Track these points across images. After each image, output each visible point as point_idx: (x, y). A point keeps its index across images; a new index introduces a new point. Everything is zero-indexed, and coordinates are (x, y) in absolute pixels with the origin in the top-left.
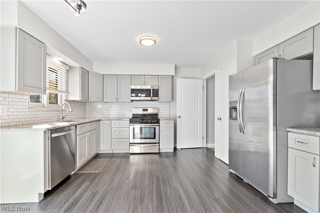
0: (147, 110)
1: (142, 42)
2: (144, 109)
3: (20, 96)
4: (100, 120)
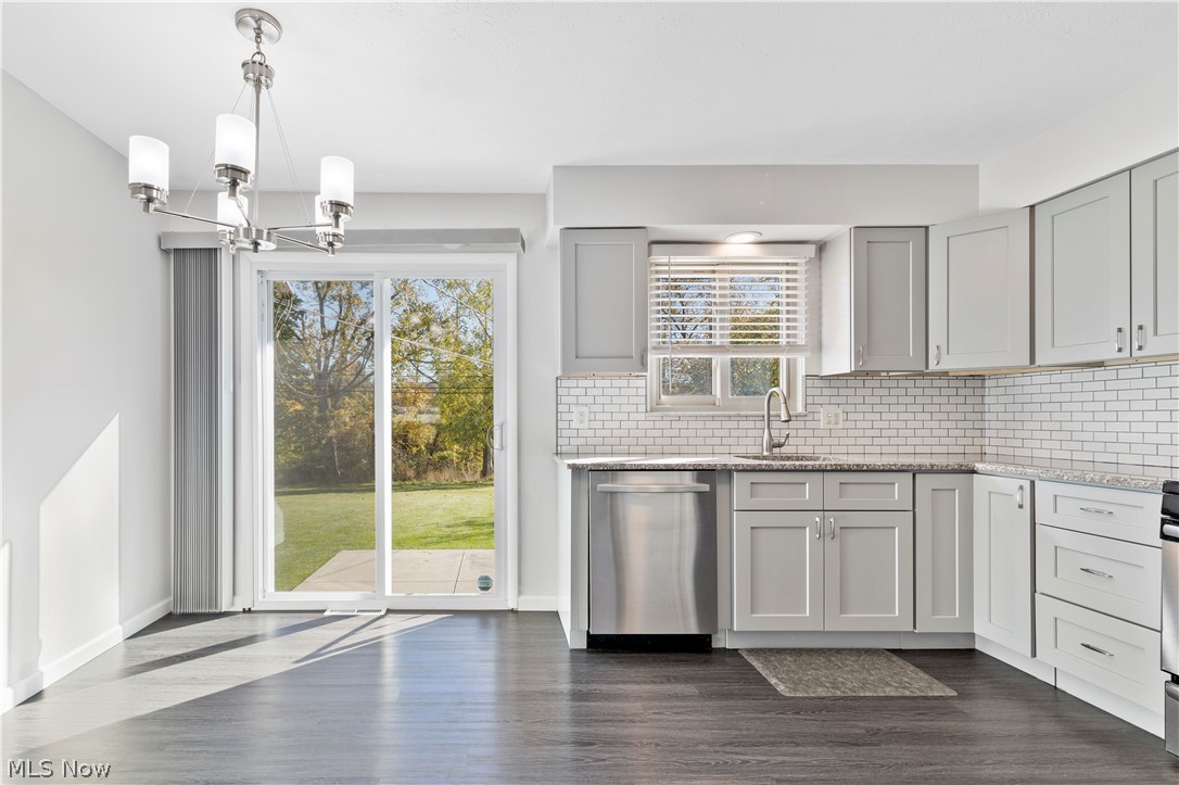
3: (623, 383)
4: (974, 472)
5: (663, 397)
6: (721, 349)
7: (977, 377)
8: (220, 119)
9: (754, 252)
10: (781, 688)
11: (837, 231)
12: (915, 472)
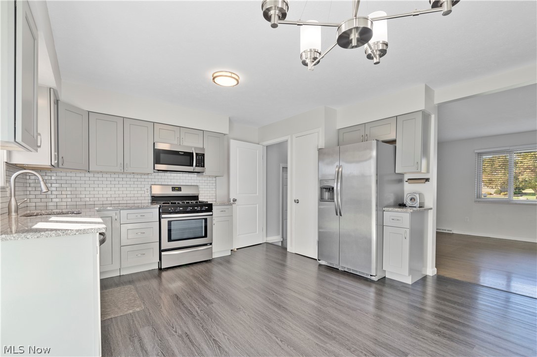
0: (179, 189)
1: (216, 80)
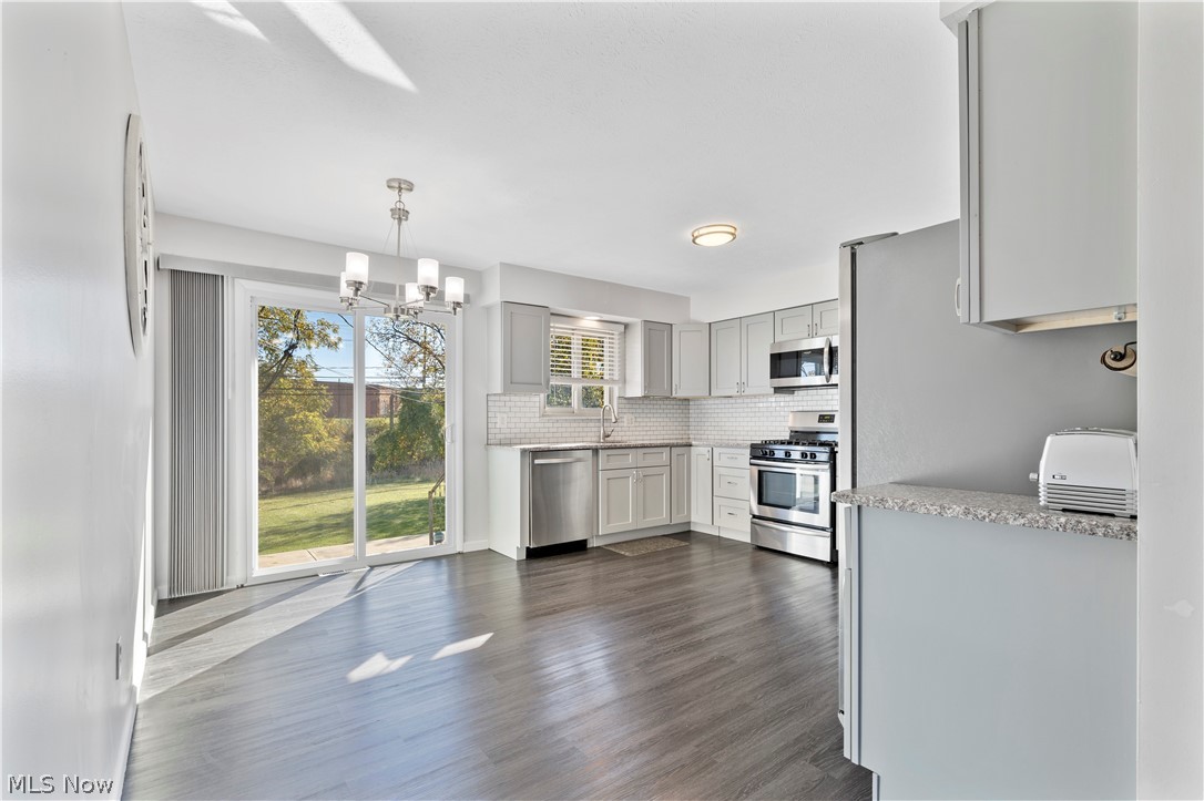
0: (831, 419)
1: (697, 241)
2: (824, 416)
3: (527, 399)
4: (691, 446)
5: (547, 408)
6: (576, 380)
7: (687, 400)
8: (419, 261)
9: (596, 325)
10: (627, 554)
11: (636, 321)
12: (671, 446)
